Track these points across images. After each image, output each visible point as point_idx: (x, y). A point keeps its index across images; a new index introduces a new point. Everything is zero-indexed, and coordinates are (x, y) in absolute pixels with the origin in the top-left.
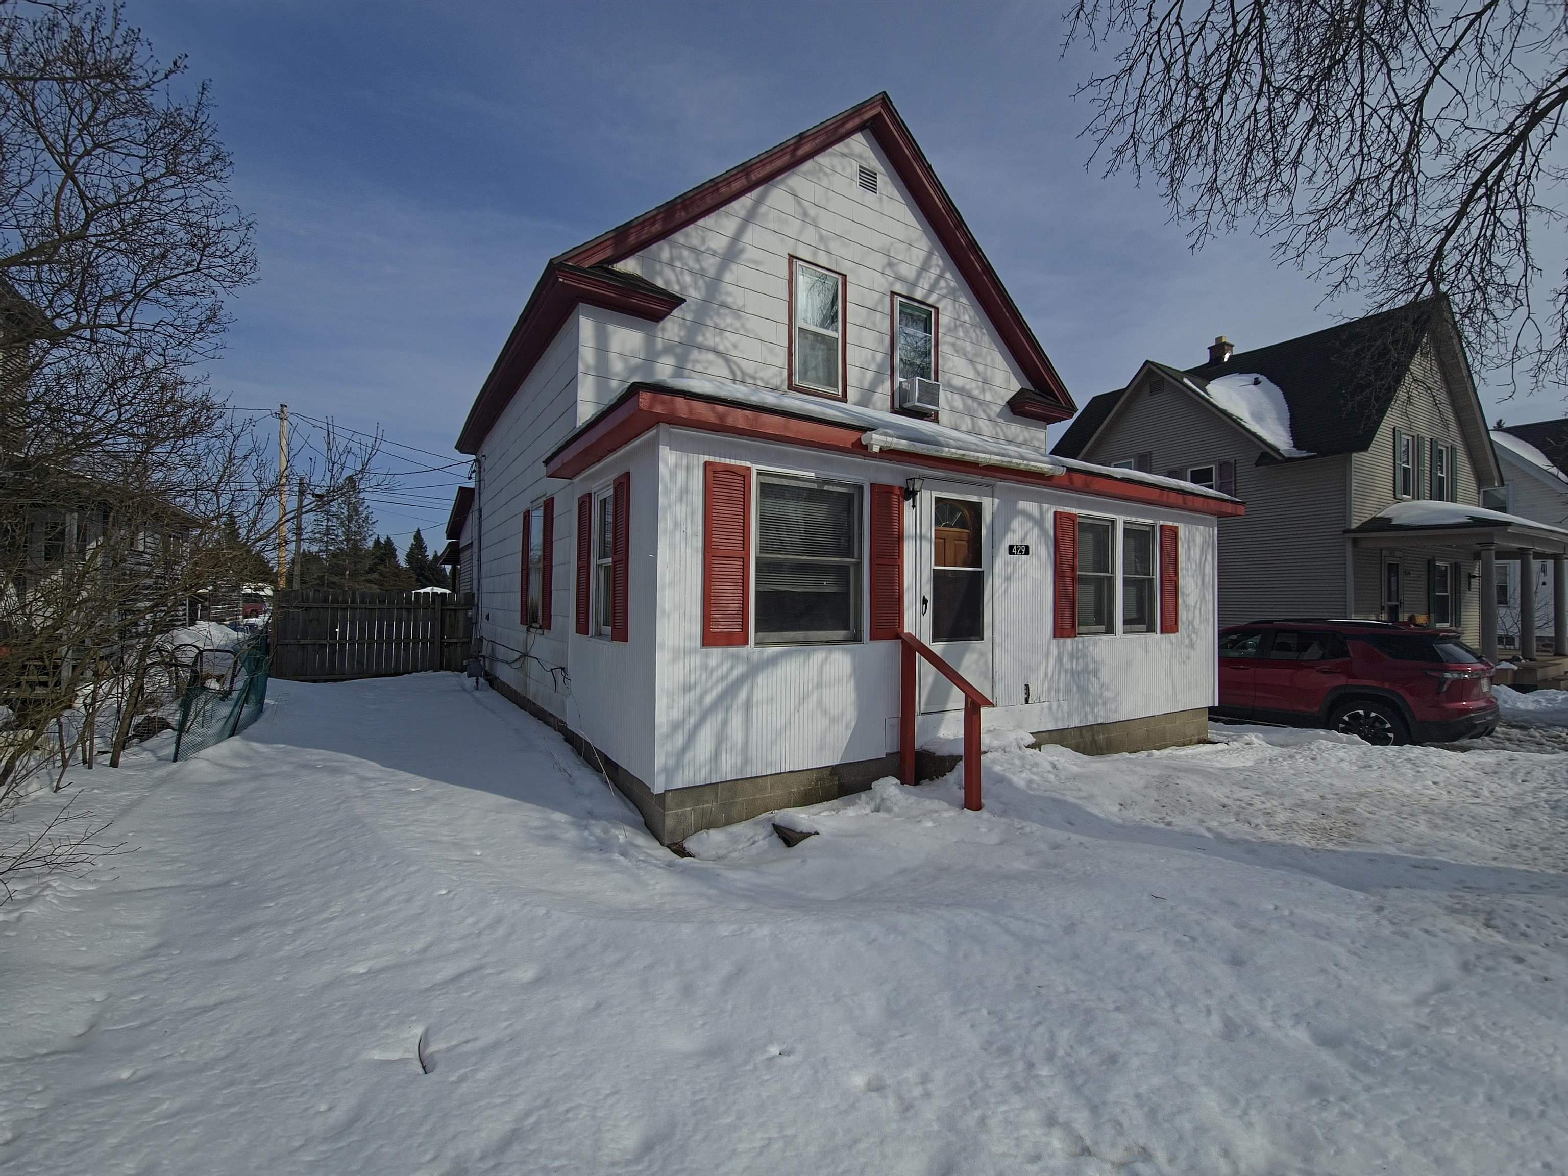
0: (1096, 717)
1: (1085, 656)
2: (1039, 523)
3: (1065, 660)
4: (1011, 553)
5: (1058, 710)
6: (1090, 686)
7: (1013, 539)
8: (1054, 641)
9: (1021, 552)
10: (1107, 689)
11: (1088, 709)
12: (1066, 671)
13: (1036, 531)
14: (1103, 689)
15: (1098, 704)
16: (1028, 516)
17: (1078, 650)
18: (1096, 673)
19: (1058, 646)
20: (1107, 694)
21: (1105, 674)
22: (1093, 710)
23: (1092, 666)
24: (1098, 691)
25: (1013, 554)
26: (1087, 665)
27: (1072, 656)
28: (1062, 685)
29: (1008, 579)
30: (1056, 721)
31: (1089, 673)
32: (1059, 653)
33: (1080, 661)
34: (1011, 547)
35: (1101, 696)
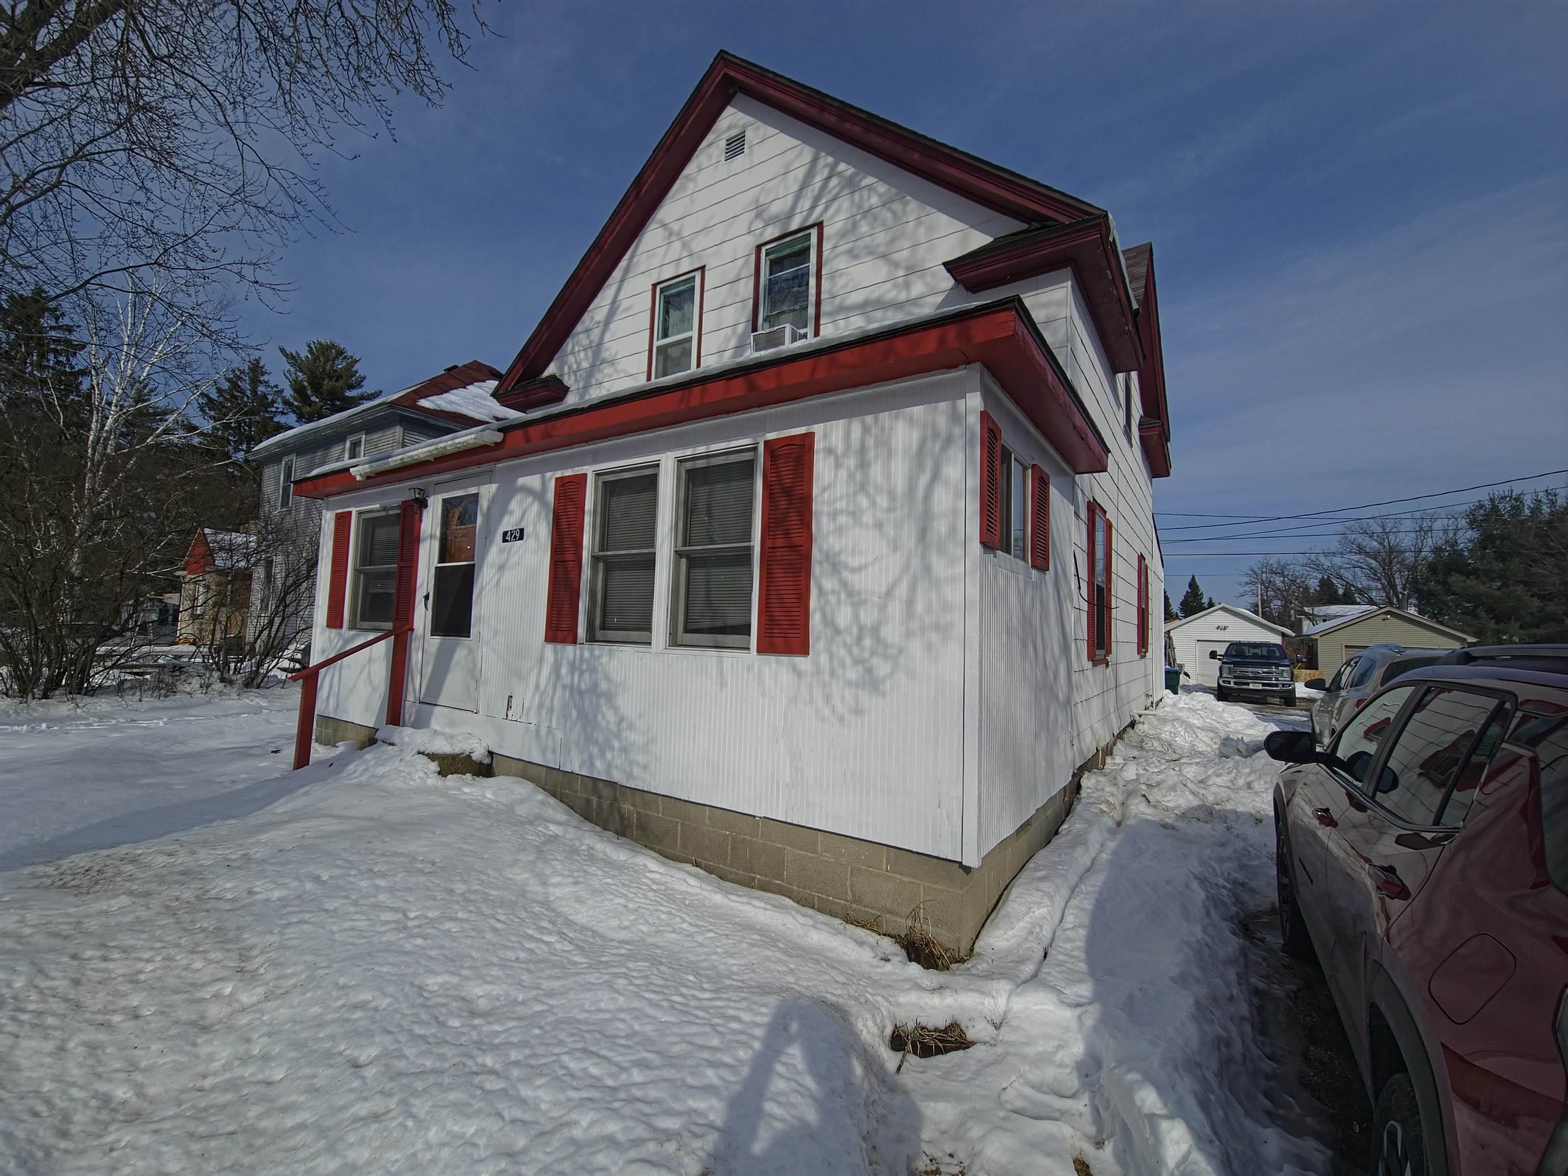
0: (609, 767)
1: (593, 671)
2: (539, 496)
3: (564, 670)
4: (505, 541)
5: (547, 735)
6: (600, 717)
7: (508, 524)
8: (550, 648)
9: (515, 537)
10: (631, 727)
11: (595, 751)
12: (564, 687)
13: (535, 507)
14: (624, 725)
15: (612, 748)
16: (528, 491)
17: (582, 660)
18: (610, 696)
19: (555, 651)
20: (631, 736)
21: (627, 703)
22: (602, 754)
23: (603, 686)
24: (613, 727)
25: (507, 541)
26: (595, 685)
27: (573, 667)
28: (557, 704)
29: (502, 568)
30: (544, 753)
31: (599, 696)
32: (556, 660)
33: (586, 676)
34: (505, 534)
35: (618, 735)
